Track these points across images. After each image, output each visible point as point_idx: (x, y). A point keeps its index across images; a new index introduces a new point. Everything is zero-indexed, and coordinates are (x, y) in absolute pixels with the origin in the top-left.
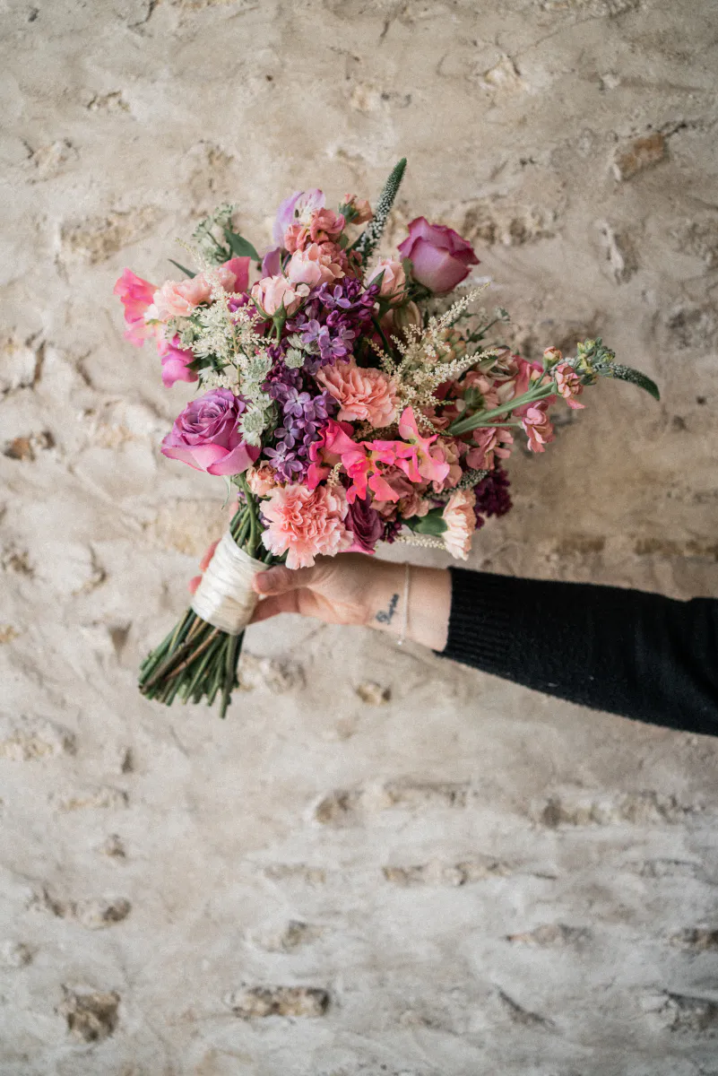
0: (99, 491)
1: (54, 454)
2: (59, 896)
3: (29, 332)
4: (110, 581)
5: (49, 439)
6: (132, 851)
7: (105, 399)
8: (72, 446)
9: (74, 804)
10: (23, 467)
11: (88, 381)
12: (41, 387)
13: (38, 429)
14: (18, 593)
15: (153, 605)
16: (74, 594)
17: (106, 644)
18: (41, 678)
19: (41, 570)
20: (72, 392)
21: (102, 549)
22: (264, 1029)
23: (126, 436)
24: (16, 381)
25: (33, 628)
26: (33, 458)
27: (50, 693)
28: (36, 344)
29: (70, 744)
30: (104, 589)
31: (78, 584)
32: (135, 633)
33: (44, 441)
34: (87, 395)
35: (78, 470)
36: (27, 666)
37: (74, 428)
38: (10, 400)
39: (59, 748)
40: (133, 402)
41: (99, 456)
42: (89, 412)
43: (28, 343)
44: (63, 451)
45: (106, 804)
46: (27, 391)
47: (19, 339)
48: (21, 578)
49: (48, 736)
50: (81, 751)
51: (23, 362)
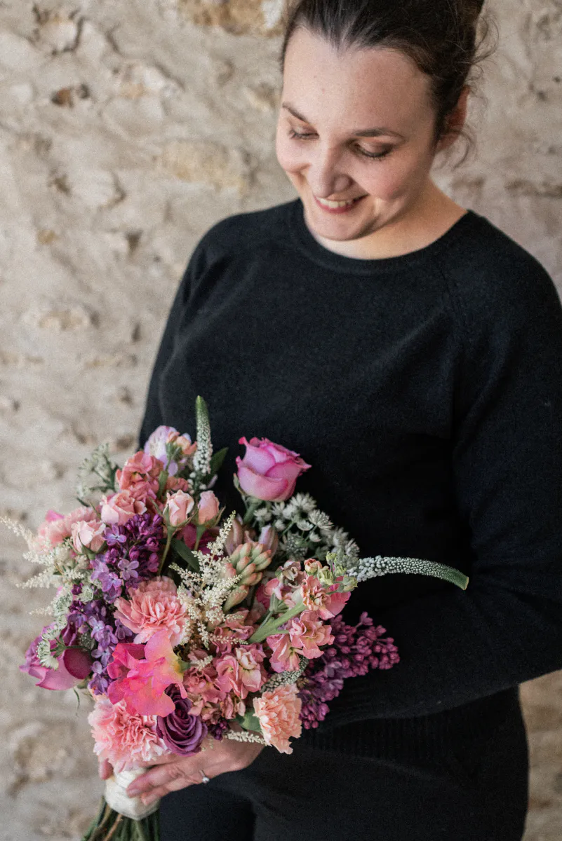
0: (120, 131)
1: (86, 104)
2: (84, 429)
3: (72, 9)
4: (128, 200)
5: (85, 92)
6: (136, 399)
7: (127, 62)
8: (102, 97)
9: (96, 363)
10: (63, 111)
11: (115, 48)
12: (81, 51)
13: (76, 82)
14: (58, 207)
15: (158, 217)
16: (100, 209)
17: (122, 245)
18: (74, 271)
19: (76, 190)
20: (103, 58)
21: (124, 176)
23: (142, 91)
24: (61, 46)
25: (69, 233)
26: (71, 105)
27: (80, 282)
28: (77, 18)
29: (95, 319)
30: (121, 206)
31: (104, 201)
32: (143, 239)
33: (82, 92)
34: (115, 59)
35: (106, 115)
36: (64, 260)
37: (105, 83)
38: (57, 61)
39: (86, 321)
40: (148, 65)
41: (121, 105)
42: (116, 71)
43: (72, 16)
44: (95, 101)
45: (119, 364)
46: (68, 55)
47: (64, 13)
48: (61, 196)
49: (77, 312)
50: (103, 325)
51: (66, 31)
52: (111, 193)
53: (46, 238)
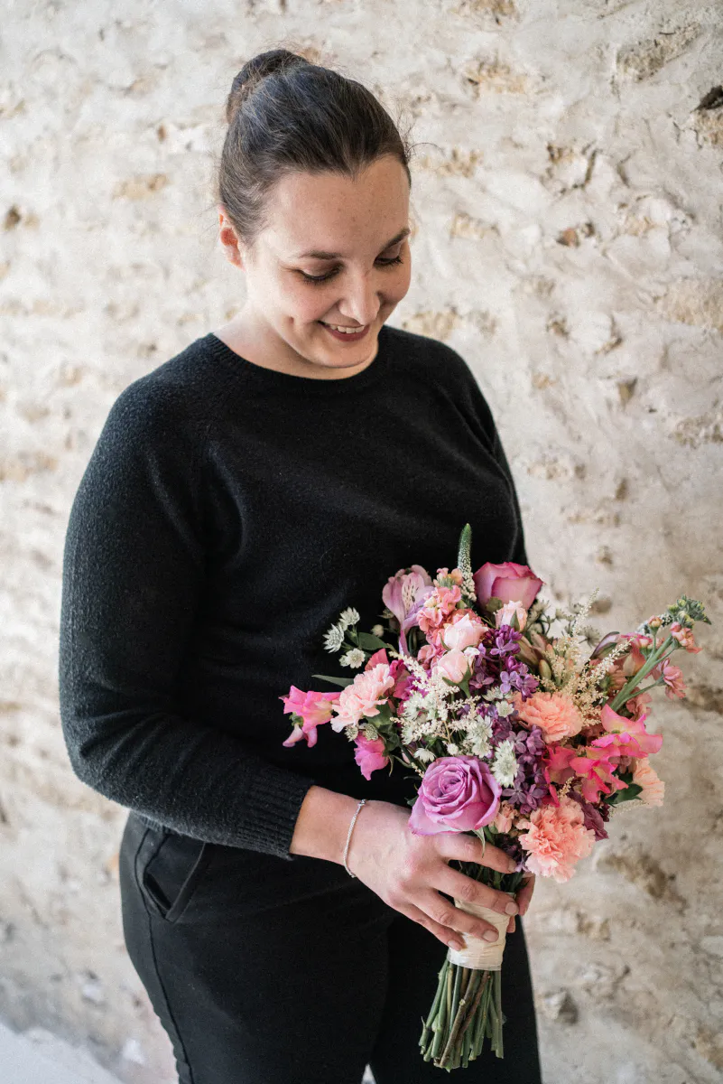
0: (624, 271)
1: (593, 241)
3: (585, 143)
4: (625, 344)
5: (591, 229)
6: (617, 561)
7: (637, 195)
8: (607, 233)
9: (577, 519)
10: (569, 252)
11: (625, 180)
12: (589, 188)
13: (583, 220)
14: (555, 350)
15: (654, 364)
16: (596, 353)
17: (615, 395)
18: (565, 419)
19: (573, 334)
20: (613, 189)
21: (621, 318)
22: (704, 721)
23: (650, 225)
24: (571, 183)
25: (564, 379)
26: (577, 244)
27: (570, 431)
28: (589, 153)
29: (580, 471)
30: (618, 351)
31: (599, 345)
32: (639, 388)
33: (586, 229)
34: (623, 192)
35: (610, 254)
36: (556, 408)
37: (609, 220)
38: (566, 198)
39: (571, 473)
40: (657, 197)
41: (627, 241)
42: (623, 205)
43: (584, 152)
44: (600, 238)
45: (601, 521)
46: (578, 192)
47: (577, 149)
48: (559, 340)
49: (565, 463)
50: (588, 477)
51: (578, 167)
52: (607, 337)
53: (540, 384)
